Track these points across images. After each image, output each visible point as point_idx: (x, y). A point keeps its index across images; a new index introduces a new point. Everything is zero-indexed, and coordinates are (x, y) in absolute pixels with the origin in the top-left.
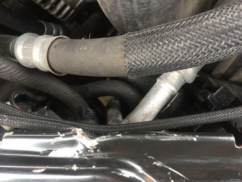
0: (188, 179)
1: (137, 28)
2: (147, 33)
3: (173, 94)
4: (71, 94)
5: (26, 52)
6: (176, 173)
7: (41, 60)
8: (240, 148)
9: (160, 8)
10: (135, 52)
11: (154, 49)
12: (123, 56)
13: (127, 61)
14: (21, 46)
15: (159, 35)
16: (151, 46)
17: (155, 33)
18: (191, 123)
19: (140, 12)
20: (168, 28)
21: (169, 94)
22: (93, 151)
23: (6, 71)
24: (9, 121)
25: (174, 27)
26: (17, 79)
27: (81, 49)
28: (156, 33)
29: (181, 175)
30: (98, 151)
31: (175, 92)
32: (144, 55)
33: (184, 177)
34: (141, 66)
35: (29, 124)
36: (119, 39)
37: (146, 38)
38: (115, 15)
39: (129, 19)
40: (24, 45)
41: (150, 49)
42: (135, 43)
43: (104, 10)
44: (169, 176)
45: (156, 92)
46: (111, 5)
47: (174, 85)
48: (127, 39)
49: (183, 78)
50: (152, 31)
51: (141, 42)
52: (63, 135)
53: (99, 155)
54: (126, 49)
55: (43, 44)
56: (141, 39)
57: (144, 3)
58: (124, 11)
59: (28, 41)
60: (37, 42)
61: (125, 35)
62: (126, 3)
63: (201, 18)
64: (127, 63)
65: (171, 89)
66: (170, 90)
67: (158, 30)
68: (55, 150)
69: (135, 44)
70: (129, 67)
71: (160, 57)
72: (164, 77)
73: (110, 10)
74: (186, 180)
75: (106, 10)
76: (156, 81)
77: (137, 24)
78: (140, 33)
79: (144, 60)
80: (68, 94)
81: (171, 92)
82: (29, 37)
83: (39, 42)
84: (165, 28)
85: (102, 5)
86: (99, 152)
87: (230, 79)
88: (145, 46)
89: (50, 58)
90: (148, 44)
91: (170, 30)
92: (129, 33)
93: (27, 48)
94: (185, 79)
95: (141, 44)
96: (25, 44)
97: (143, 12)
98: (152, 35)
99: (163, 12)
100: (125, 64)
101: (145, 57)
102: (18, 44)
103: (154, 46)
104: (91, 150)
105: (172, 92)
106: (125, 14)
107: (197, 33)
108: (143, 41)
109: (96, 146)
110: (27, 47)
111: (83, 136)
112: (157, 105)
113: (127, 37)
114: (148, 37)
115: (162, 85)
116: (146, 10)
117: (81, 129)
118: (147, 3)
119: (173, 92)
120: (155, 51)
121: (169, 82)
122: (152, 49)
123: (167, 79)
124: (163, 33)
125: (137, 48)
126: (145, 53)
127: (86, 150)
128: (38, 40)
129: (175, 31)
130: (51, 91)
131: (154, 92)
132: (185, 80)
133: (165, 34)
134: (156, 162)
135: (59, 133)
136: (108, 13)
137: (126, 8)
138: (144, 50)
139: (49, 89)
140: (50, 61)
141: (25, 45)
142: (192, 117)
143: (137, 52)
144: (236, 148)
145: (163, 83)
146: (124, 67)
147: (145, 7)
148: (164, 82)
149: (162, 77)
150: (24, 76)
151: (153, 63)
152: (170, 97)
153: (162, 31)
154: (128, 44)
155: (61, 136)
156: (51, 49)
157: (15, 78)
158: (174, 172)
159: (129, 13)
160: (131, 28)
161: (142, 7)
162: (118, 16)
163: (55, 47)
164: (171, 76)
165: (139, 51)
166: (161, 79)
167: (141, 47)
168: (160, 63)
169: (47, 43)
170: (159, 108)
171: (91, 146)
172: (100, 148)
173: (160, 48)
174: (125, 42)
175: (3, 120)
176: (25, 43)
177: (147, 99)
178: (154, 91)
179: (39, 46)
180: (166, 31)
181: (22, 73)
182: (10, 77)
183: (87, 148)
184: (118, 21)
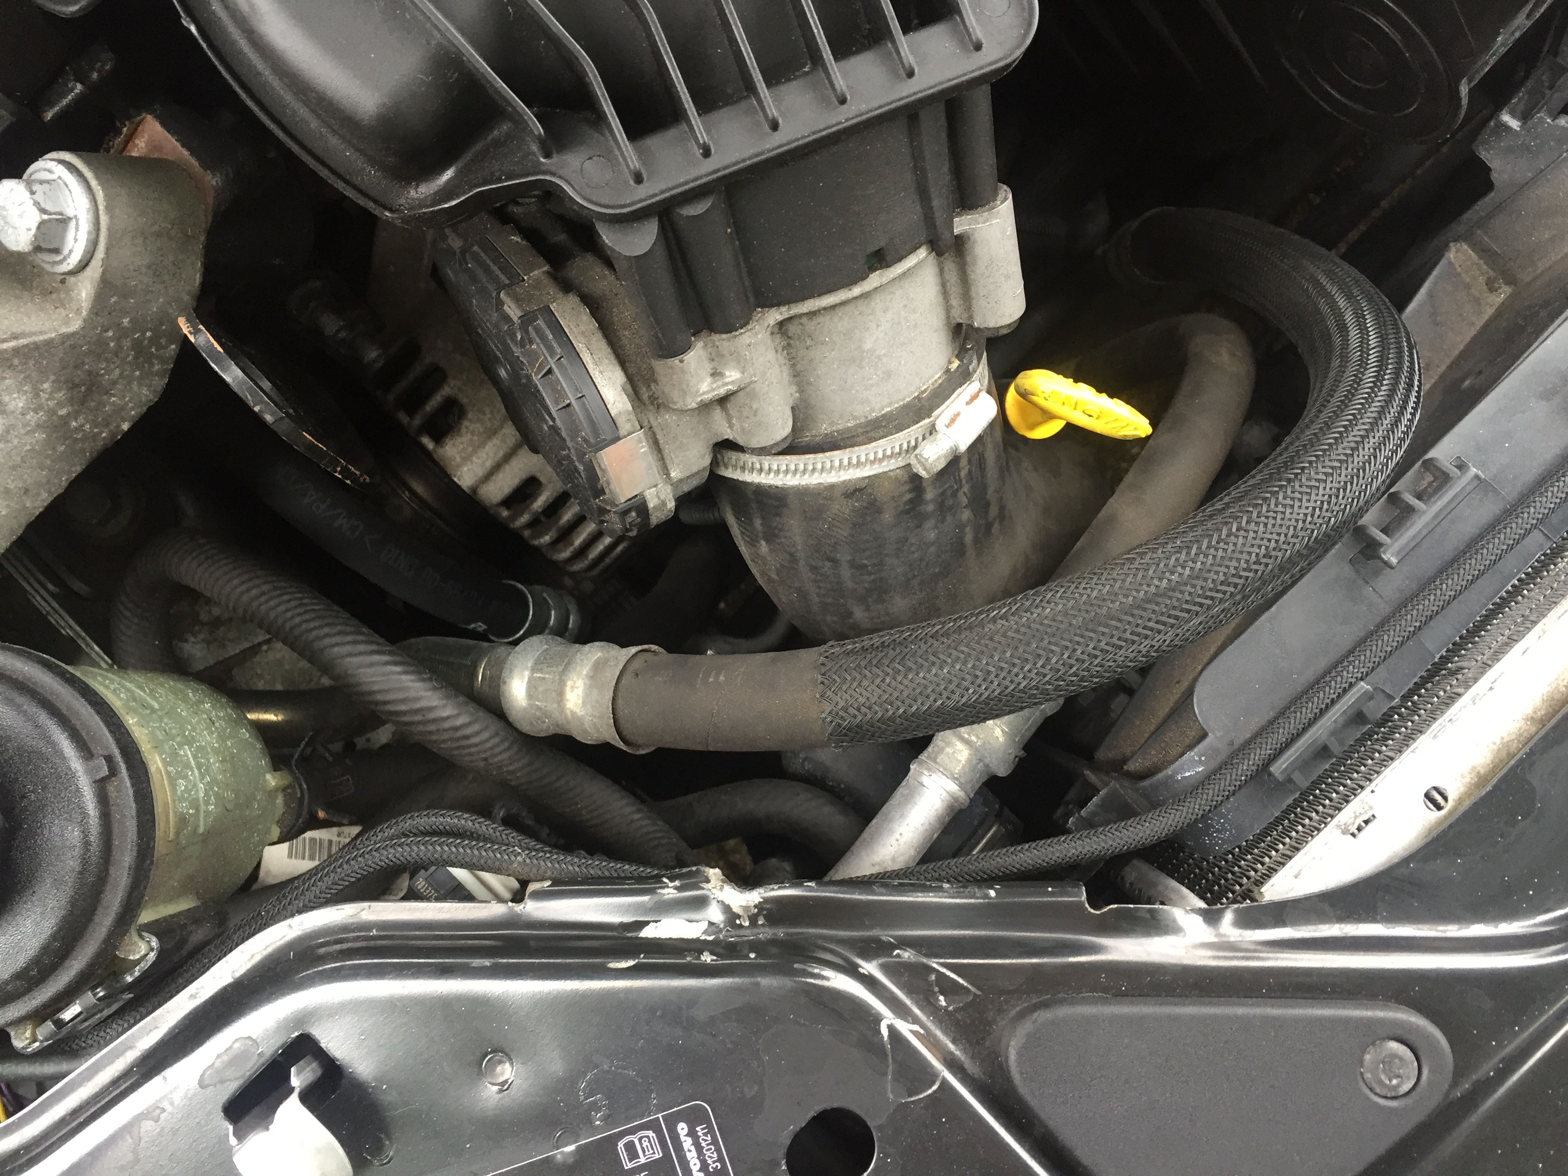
0: (979, 993)
1: (851, 621)
2: (872, 645)
3: (956, 804)
4: (644, 823)
5: (541, 689)
6: (948, 977)
7: (590, 711)
8: (1098, 912)
9: (910, 576)
10: (844, 688)
11: (888, 680)
12: (818, 696)
13: (828, 707)
14: (527, 673)
15: (898, 651)
16: (881, 673)
17: (889, 646)
18: (992, 868)
19: (857, 583)
20: (916, 637)
21: (945, 806)
22: (747, 924)
23: (481, 743)
24: (528, 861)
25: (930, 634)
26: (500, 767)
27: (711, 679)
28: (892, 646)
29: (961, 981)
30: (760, 922)
31: (960, 799)
32: (864, 693)
33: (970, 987)
34: (859, 718)
35: (577, 869)
36: (808, 656)
37: (869, 656)
38: (790, 587)
39: (829, 600)
40: (533, 670)
41: (878, 681)
42: (844, 667)
43: (758, 576)
44: (931, 985)
45: (909, 798)
46: (781, 565)
47: (956, 779)
48: (827, 657)
49: (980, 760)
50: (883, 642)
51: (859, 666)
52: (677, 883)
53: (765, 933)
54: (826, 681)
55: (598, 667)
56: (859, 657)
57: (867, 566)
58: (815, 581)
59: (545, 658)
60: (578, 661)
61: (822, 648)
62: (820, 564)
63: (983, 616)
64: (827, 712)
65: (948, 790)
66: (948, 793)
67: (894, 640)
68: (656, 922)
69: (845, 670)
70: (832, 722)
71: (900, 699)
72: (929, 757)
73: (778, 575)
74: (975, 994)
75: (763, 574)
76: (908, 770)
77: (852, 613)
78: (857, 645)
79: (867, 705)
80: (632, 821)
81: (948, 798)
82: (546, 646)
83: (585, 661)
84: (910, 635)
85: (753, 560)
86: (763, 925)
87: (1125, 767)
88: (867, 673)
89: (620, 702)
90: (875, 669)
91: (921, 640)
92: (831, 643)
93: (544, 678)
94: (987, 760)
95: (859, 670)
96: (539, 667)
97: (866, 585)
98: (882, 651)
99: (919, 584)
100: (823, 715)
101: (868, 699)
102: (516, 666)
103: (888, 674)
104: (744, 920)
105: (953, 797)
106: (819, 587)
107: (974, 650)
108: (863, 664)
109: (756, 906)
110: (547, 676)
111: (725, 885)
112: (911, 835)
113: (827, 654)
114: (874, 653)
115: (925, 780)
116: (873, 581)
117: (717, 870)
118: (874, 565)
119: (956, 799)
120: (888, 685)
121: (941, 770)
122: (883, 681)
123: (936, 763)
124: (906, 647)
125: (849, 678)
126: (869, 689)
127: (731, 916)
128: (582, 657)
129: (929, 644)
130: (584, 812)
131: (902, 799)
132: (987, 766)
133: (909, 649)
134: (900, 949)
135: (665, 880)
136: (770, 580)
137: (822, 575)
138: (865, 683)
139: (578, 804)
140: (620, 714)
141: (541, 671)
142: (996, 854)
143: (850, 687)
144: (1090, 912)
145: (926, 773)
146: (820, 722)
147: (870, 574)
148: (929, 770)
149: (923, 758)
150: (519, 760)
151: (887, 711)
152: (947, 814)
153: (904, 643)
154: (830, 669)
155: (671, 885)
156: (623, 681)
157: (496, 763)
158: (943, 973)
159: (828, 586)
160: (835, 622)
161: (862, 575)
162: (799, 590)
163: (637, 675)
164: (948, 753)
165: (855, 684)
166: (922, 763)
167: (858, 676)
168: (901, 711)
169: (613, 664)
170: (918, 847)
171: (744, 904)
172: (765, 912)
173: (899, 678)
174: (823, 664)
175: (513, 858)
176: (536, 663)
177: (883, 820)
178: (903, 796)
179: (585, 673)
180: (911, 642)
181: (515, 748)
182: (486, 759)
183: (734, 913)
184: (797, 604)
